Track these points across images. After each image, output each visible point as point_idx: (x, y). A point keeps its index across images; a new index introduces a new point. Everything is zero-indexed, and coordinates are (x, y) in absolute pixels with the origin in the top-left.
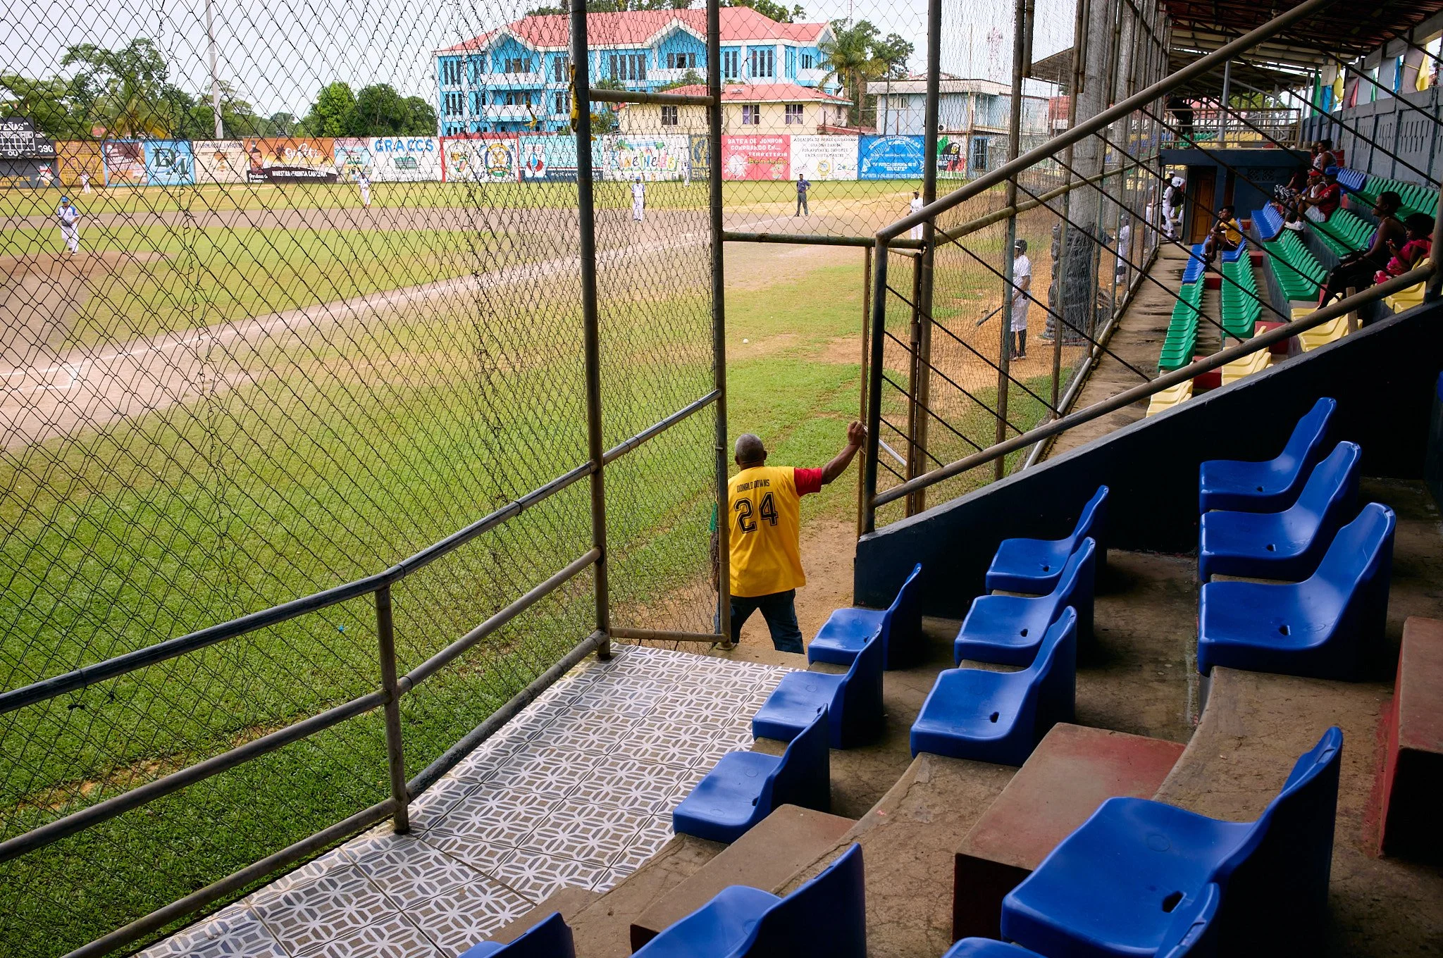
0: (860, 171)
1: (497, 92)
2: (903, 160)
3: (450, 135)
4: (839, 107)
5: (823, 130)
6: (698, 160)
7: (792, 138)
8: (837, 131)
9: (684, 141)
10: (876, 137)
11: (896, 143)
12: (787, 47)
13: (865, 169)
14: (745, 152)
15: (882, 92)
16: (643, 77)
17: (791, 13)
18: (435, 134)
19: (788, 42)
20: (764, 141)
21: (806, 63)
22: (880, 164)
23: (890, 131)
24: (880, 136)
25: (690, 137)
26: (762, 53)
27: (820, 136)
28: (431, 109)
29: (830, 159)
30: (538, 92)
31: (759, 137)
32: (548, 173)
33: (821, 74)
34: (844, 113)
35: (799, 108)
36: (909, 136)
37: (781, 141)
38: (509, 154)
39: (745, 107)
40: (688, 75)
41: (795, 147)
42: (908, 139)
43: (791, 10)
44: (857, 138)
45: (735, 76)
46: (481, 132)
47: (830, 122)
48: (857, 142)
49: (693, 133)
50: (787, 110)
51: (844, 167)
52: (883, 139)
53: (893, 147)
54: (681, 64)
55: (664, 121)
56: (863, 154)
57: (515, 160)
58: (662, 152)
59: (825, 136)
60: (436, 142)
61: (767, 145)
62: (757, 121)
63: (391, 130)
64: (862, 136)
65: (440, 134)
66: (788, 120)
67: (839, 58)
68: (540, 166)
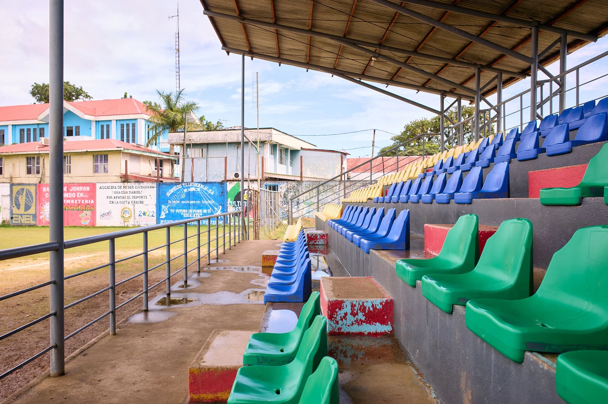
0: (158, 219)
2: (198, 207)
5: (124, 178)
6: (18, 207)
7: (98, 186)
8: (138, 179)
9: (6, 189)
10: (173, 184)
11: (192, 189)
13: (163, 216)
20: (74, 189)
22: (177, 211)
23: (188, 179)
24: (177, 184)
25: (12, 185)
27: (122, 184)
29: (131, 206)
31: (69, 186)
35: (105, 157)
36: (203, 183)
37: (88, 189)
41: (100, 194)
42: (202, 186)
44: (155, 185)
47: (130, 171)
48: (155, 189)
49: (15, 181)
50: (96, 160)
51: (144, 214)
52: (179, 186)
53: (189, 193)
56: (161, 200)
59: (126, 184)
61: (76, 192)
62: (69, 170)
64: (160, 184)
66: (96, 170)
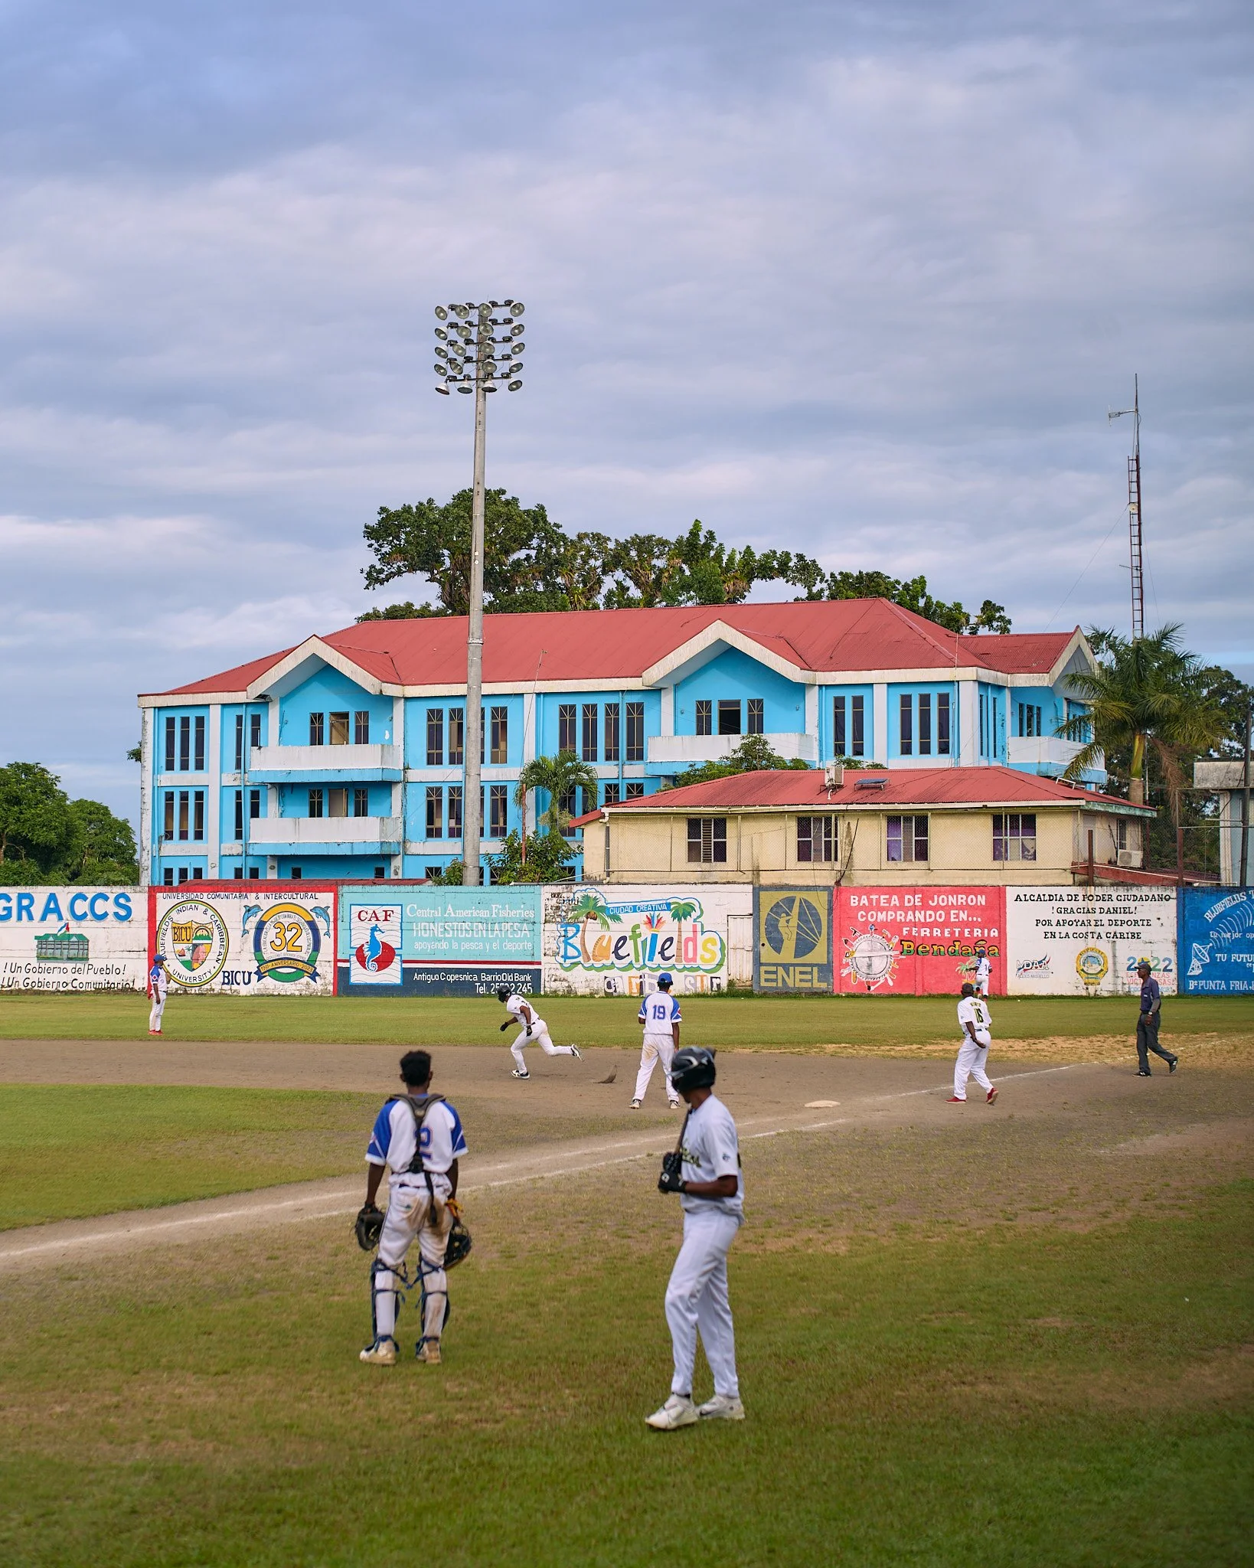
0: (1183, 977)
1: (285, 789)
3: (169, 883)
4: (1123, 821)
5: (1086, 873)
6: (777, 945)
7: (1011, 893)
8: (1124, 879)
9: (741, 899)
10: (1221, 891)
12: (982, 685)
13: (1196, 968)
14: (895, 927)
15: (1233, 785)
16: (636, 753)
17: (973, 620)
18: (135, 881)
19: (987, 675)
20: (940, 900)
21: (1029, 721)
22: (1234, 957)
24: (1232, 890)
25: (757, 891)
26: (925, 700)
27: (1079, 891)
28: (124, 828)
29: (1104, 946)
30: (385, 786)
31: (927, 892)
32: (406, 973)
33: (1068, 748)
34: (1133, 835)
35: (1026, 822)
37: (982, 900)
38: (313, 926)
39: (893, 820)
40: (748, 749)
41: (1018, 914)
43: (974, 612)
44: (1172, 893)
45: (858, 751)
46: (247, 879)
47: (1102, 854)
48: (1173, 903)
49: (763, 880)
50: (997, 827)
52: (1241, 897)
54: (729, 723)
55: (693, 852)
56: (1189, 931)
57: (327, 943)
58: (687, 924)
59: (1090, 889)
60: (138, 901)
61: (948, 909)
62: (922, 853)
63: (35, 869)
64: (1185, 891)
65: (145, 880)
66: (999, 852)
67: (1116, 709)
68: (385, 957)
